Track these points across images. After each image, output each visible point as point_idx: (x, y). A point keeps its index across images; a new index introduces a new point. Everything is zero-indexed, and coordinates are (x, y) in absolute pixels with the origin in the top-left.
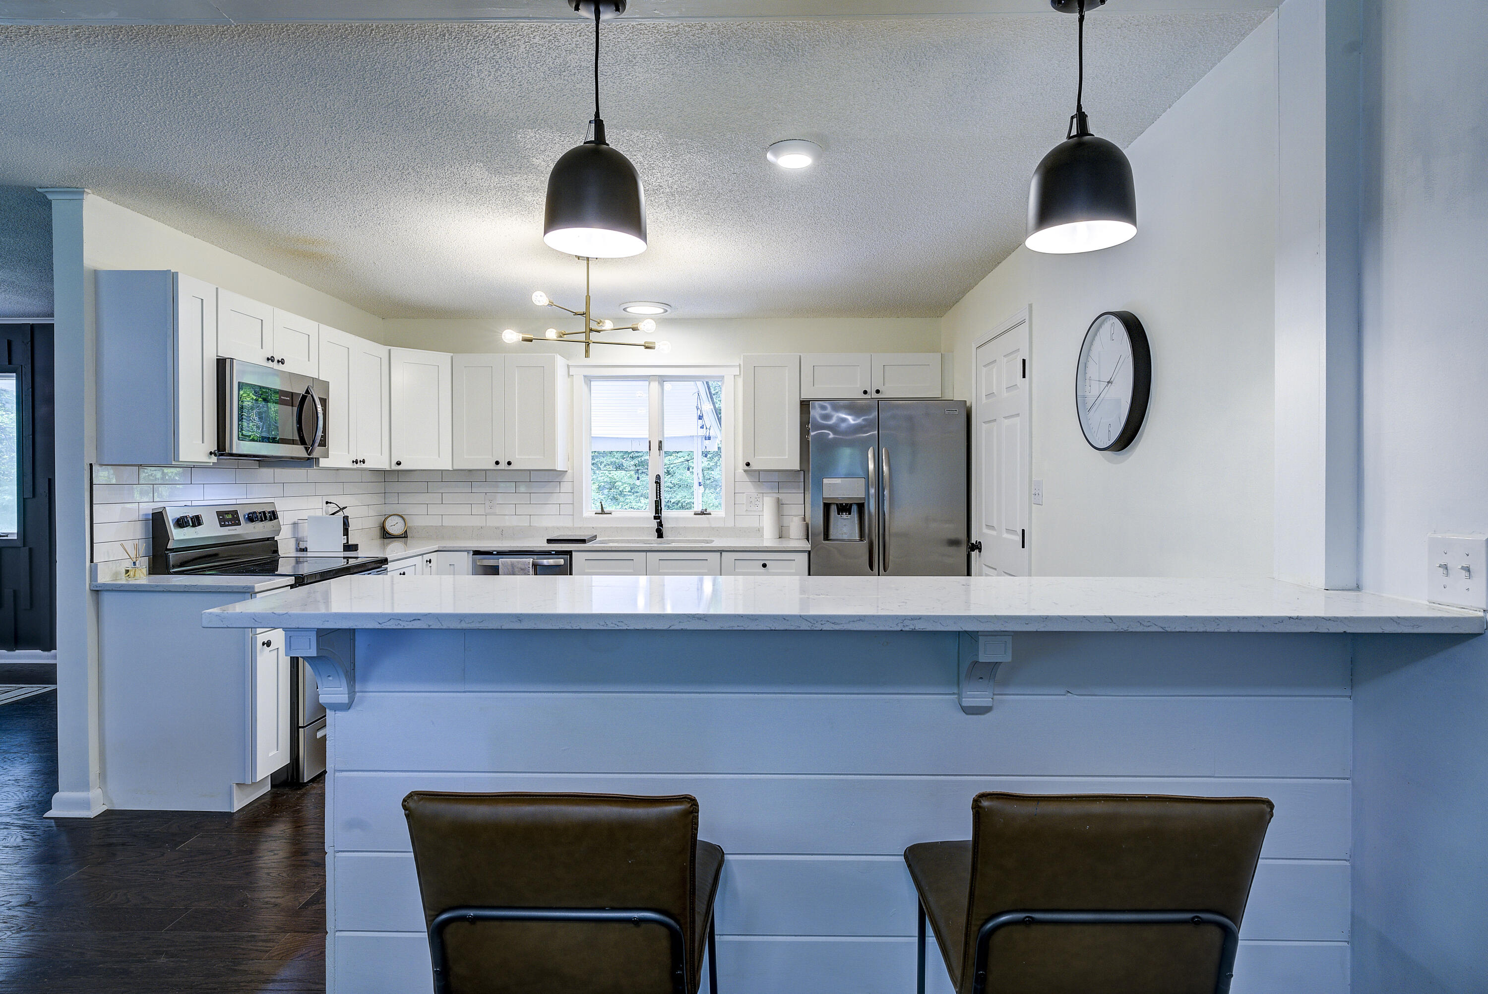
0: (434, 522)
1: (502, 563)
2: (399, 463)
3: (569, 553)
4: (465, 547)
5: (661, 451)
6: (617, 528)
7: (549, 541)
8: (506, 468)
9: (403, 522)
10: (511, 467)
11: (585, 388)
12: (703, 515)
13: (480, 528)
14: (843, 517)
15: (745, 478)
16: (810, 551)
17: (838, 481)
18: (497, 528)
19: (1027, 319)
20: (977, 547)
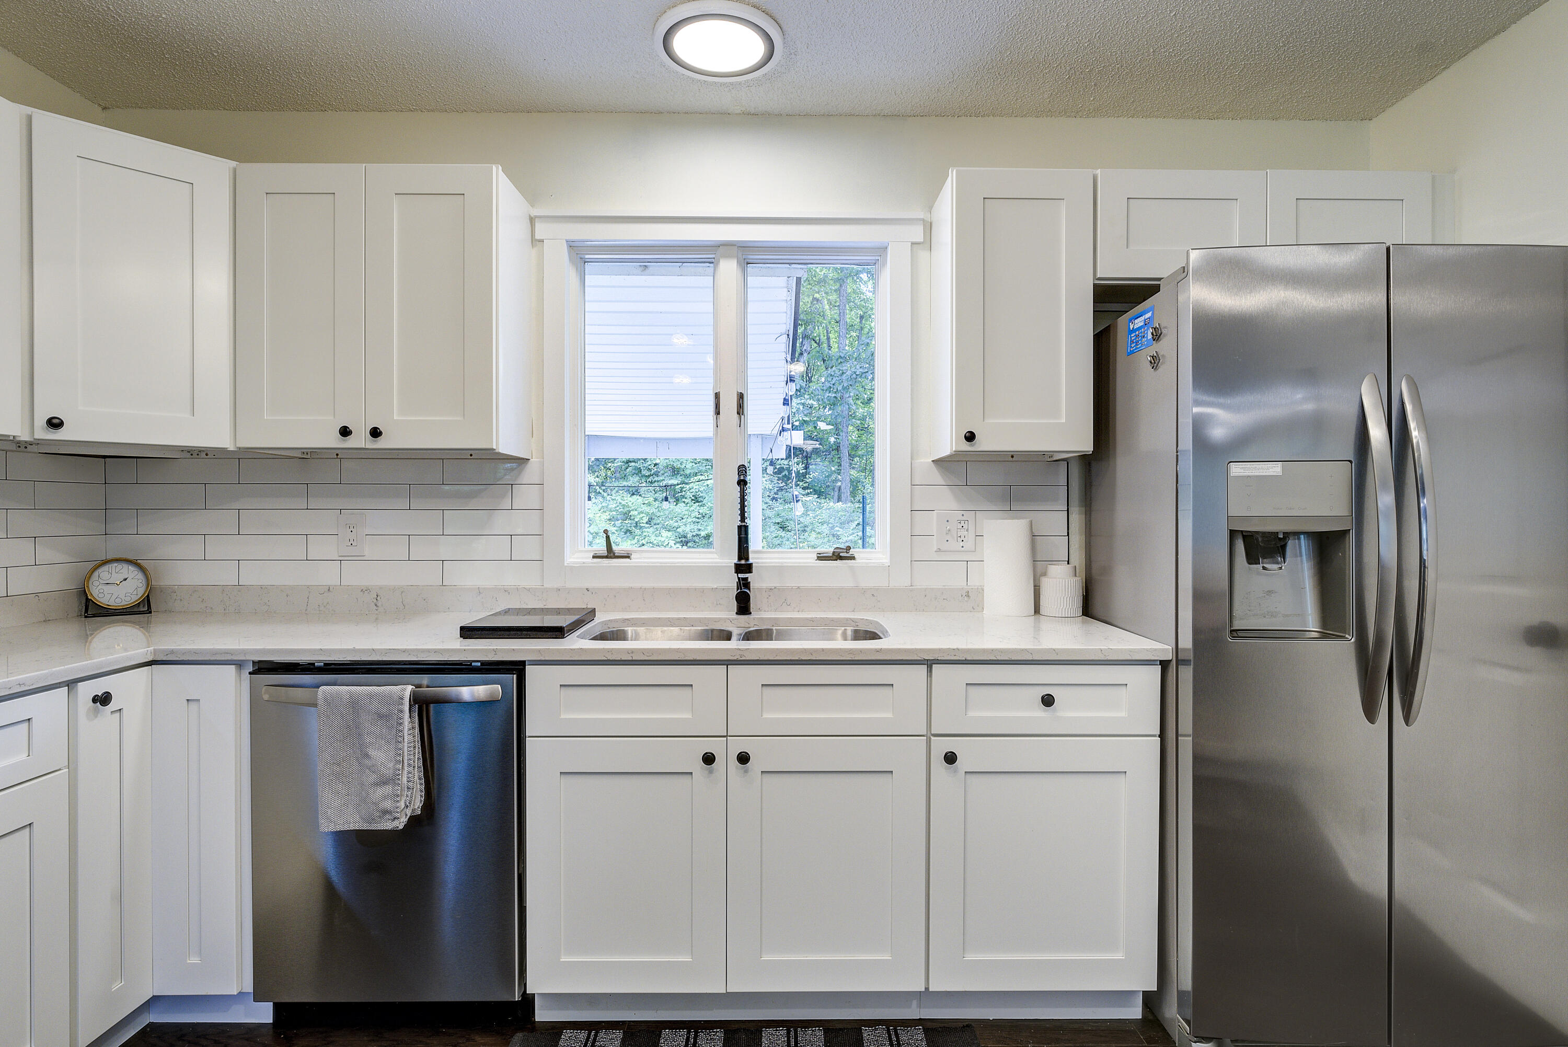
0: (224, 575)
1: (326, 700)
2: (55, 424)
3: (518, 668)
4: (227, 652)
5: (742, 416)
6: (643, 590)
7: (467, 632)
8: (367, 447)
9: (140, 576)
10: (381, 443)
11: (572, 275)
12: (839, 561)
13: (327, 590)
14: (1264, 568)
15: (936, 476)
16: (1170, 661)
17: (1275, 469)
18: (365, 590)
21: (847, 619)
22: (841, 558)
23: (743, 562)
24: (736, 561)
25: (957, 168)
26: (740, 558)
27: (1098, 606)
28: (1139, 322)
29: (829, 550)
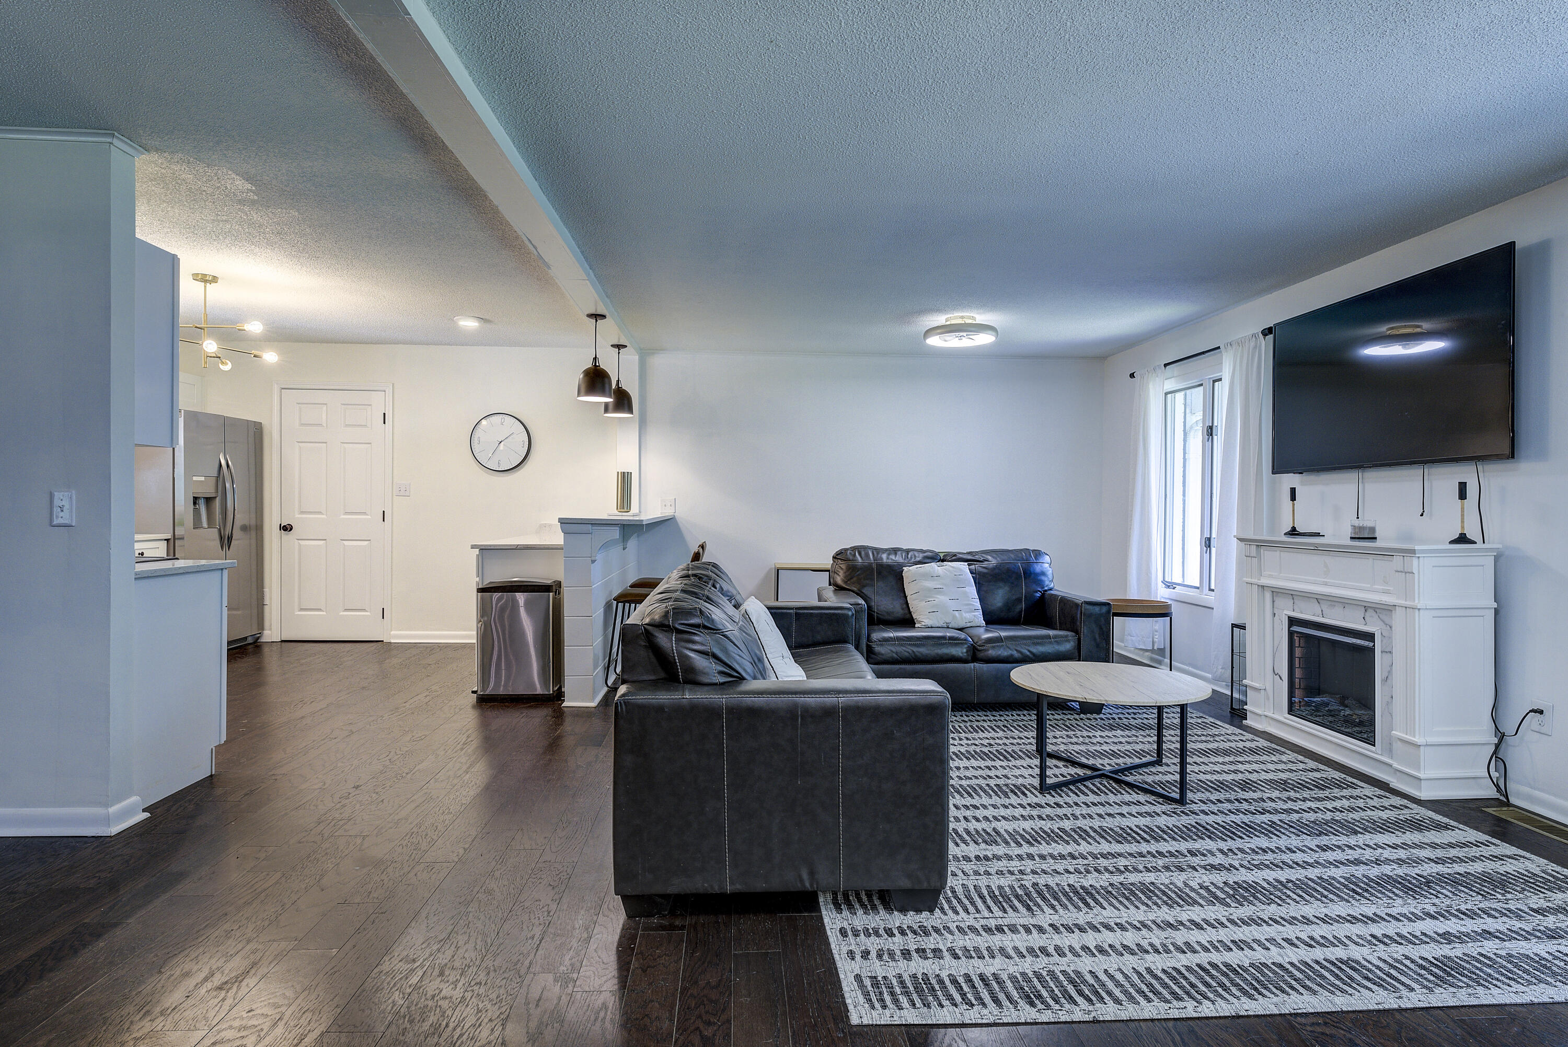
16: (171, 539)
17: (202, 479)
19: (389, 391)
20: (287, 528)
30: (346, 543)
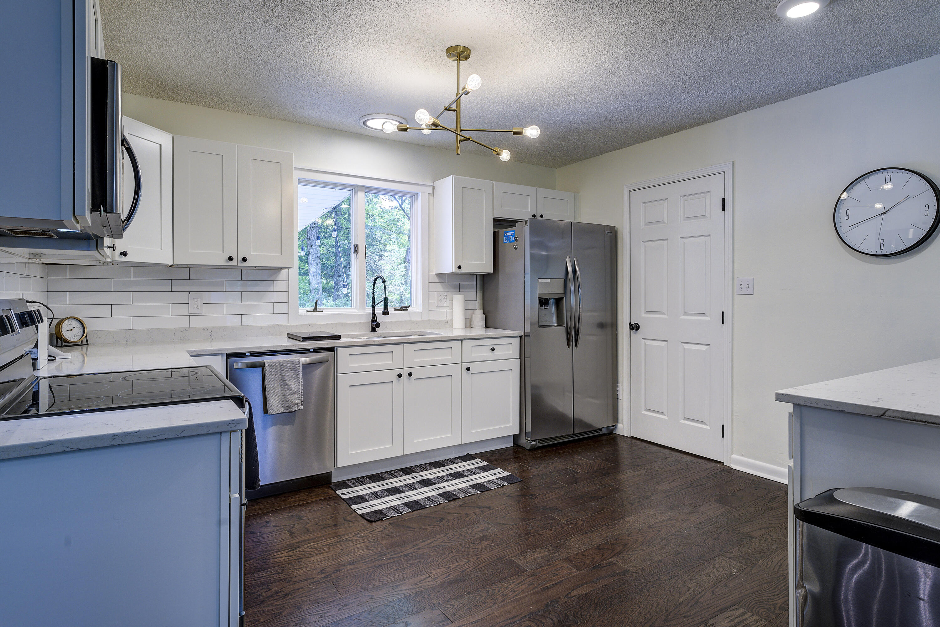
0: (123, 325)
2: (123, 254)
3: (332, 349)
4: (219, 350)
7: (304, 339)
8: (239, 265)
9: (81, 326)
10: (245, 264)
12: (402, 311)
13: (185, 330)
14: (545, 308)
15: (436, 279)
16: (522, 336)
17: (548, 281)
18: (205, 329)
19: (729, 172)
20: (635, 327)
21: (413, 332)
22: (403, 310)
23: (386, 311)
24: (383, 310)
25: (455, 176)
26: (385, 310)
27: (490, 324)
28: (509, 234)
29: (399, 307)
30: (686, 346)
